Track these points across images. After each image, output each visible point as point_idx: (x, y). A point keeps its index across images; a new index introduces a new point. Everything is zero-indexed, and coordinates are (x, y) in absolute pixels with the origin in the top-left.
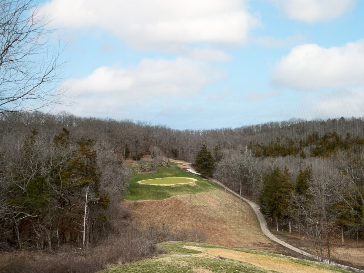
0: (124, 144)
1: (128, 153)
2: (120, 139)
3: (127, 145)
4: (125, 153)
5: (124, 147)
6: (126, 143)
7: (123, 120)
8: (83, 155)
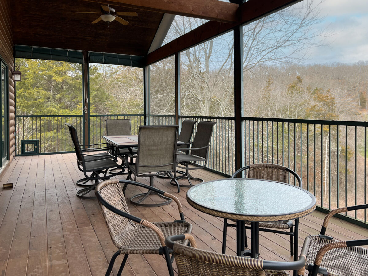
0: (359, 92)
1: (364, 102)
2: (352, 87)
3: (362, 93)
4: (360, 103)
5: (359, 96)
6: (361, 91)
7: (355, 63)
8: (320, 102)
